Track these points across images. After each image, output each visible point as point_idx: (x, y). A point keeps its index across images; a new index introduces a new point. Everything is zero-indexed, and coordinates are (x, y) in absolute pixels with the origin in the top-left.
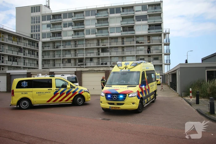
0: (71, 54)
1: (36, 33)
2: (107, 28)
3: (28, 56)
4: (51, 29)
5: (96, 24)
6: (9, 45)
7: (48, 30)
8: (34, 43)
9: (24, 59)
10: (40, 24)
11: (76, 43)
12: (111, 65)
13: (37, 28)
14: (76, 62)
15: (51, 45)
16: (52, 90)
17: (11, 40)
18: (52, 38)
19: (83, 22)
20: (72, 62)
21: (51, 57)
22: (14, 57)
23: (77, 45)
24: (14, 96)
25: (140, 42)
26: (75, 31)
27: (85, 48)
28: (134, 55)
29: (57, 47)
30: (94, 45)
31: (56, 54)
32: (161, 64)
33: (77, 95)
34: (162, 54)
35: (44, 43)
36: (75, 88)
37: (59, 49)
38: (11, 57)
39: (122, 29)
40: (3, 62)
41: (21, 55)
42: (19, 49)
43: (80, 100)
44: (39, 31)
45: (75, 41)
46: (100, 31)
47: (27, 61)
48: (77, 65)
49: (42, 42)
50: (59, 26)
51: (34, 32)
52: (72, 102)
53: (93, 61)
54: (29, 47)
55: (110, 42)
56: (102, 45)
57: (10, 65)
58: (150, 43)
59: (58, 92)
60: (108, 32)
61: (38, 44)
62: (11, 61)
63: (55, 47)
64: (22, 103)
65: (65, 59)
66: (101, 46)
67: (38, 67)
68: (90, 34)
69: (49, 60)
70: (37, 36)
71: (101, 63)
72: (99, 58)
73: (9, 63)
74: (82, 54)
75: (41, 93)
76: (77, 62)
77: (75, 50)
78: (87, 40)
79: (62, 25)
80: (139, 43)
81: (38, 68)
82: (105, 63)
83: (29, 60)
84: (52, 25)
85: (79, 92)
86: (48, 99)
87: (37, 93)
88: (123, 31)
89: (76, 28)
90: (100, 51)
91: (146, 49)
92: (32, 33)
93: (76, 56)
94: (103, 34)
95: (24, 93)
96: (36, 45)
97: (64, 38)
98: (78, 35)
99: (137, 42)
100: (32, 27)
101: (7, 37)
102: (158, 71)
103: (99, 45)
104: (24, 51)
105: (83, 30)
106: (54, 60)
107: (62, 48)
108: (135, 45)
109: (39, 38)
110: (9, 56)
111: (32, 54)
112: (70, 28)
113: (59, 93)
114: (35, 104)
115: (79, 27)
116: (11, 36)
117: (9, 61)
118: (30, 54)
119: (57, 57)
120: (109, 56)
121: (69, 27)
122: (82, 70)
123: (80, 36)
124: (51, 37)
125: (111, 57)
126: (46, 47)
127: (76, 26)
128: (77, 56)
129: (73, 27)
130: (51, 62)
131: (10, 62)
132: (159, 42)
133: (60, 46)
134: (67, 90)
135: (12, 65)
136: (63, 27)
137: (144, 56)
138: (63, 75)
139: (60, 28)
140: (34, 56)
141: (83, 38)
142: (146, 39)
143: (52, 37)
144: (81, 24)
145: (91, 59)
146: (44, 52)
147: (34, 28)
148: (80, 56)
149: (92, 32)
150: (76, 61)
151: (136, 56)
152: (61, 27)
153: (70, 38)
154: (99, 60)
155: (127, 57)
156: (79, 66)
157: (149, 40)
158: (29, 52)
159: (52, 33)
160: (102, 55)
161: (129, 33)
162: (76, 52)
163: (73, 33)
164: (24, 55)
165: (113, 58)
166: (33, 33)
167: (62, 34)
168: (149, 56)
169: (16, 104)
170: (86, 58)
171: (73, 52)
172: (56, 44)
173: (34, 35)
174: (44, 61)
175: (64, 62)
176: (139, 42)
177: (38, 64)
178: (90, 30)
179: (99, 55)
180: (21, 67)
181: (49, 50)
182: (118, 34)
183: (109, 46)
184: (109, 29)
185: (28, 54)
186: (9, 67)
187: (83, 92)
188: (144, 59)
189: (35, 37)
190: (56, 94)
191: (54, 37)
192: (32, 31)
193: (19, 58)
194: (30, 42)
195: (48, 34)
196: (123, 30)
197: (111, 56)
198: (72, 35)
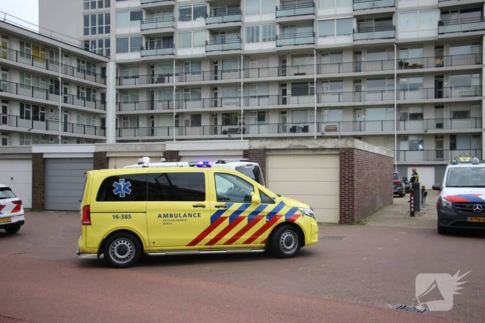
0: (200, 99)
1: (98, 36)
2: (310, 23)
3: (78, 105)
4: (145, 27)
5: (277, 9)
6: (24, 72)
7: (134, 29)
8: (93, 66)
9: (64, 113)
10: (112, 10)
11: (216, 68)
12: (320, 134)
13: (101, 23)
14: (216, 124)
15: (143, 72)
16: (204, 207)
17: (29, 55)
18: (145, 52)
19: (239, 6)
20: (206, 122)
21: (142, 109)
22: (36, 107)
23: (219, 73)
24: (90, 224)
25: (410, 64)
26: (213, 32)
27: (244, 83)
28: (390, 102)
29: (161, 80)
30: (270, 73)
31: (156, 98)
32: (478, 130)
33: (282, 224)
34: (481, 101)
35: (121, 66)
36: (274, 203)
37: (166, 84)
38: (28, 106)
39: (355, 26)
40: (5, 121)
41: (56, 101)
42: (52, 83)
43: (288, 242)
44: (108, 30)
45: (214, 61)
46: (287, 31)
47: (73, 119)
48: (219, 131)
49: (117, 64)
50: (167, 15)
51: (94, 32)
52: (264, 245)
53: (266, 122)
54: (79, 77)
55: (318, 65)
56: (295, 75)
57: (25, 130)
58: (442, 66)
59: (223, 215)
60: (314, 35)
61: (104, 70)
62: (28, 118)
63: (156, 78)
64: (115, 248)
65: (182, 114)
66: (290, 76)
67: (103, 138)
68: (258, 41)
69: (136, 118)
70: (101, 45)
71: (289, 126)
72: (283, 112)
73: (25, 126)
74: (235, 101)
75: (171, 216)
76: (220, 122)
77: (214, 88)
78: (249, 57)
79: (177, 14)
80: (407, 66)
81: (104, 141)
82: (302, 126)
83: (78, 117)
84: (147, 14)
85: (286, 215)
86: (194, 237)
87: (160, 216)
88: (359, 30)
89: (216, 22)
90: (289, 92)
91: (431, 84)
92: (87, 37)
93: (216, 106)
94: (298, 41)
95: (120, 215)
96: (98, 71)
97: (182, 53)
98: (223, 42)
99: (401, 65)
100: (86, 18)
101: (16, 47)
102: (467, 152)
103: (284, 73)
104: (66, 89)
105: (237, 30)
106: (151, 117)
107: (174, 82)
108: (396, 72)
109: (108, 52)
110: (23, 104)
111: (89, 99)
112: (200, 23)
113: (225, 218)
114: (152, 251)
115: (227, 18)
116: (28, 45)
117: (22, 117)
118: (83, 98)
119: (159, 108)
120: (316, 105)
121: (195, 18)
122: (267, 147)
123: (230, 46)
124: (142, 49)
125: (319, 109)
126: (127, 78)
127: (215, 16)
128: (219, 104)
129: (209, 20)
130: (143, 124)
131: (24, 121)
132: (474, 61)
133: (169, 75)
134: (251, 209)
135: (33, 131)
136: (177, 19)
137: (422, 105)
138: (223, 162)
139: (170, 24)
140: (92, 104)
141: (239, 52)
142: (431, 53)
143: (147, 49)
144: (231, 9)
145: (262, 115)
146: (121, 92)
147: (94, 23)
148: (228, 106)
149: (264, 33)
150: (216, 120)
151: (399, 106)
152: (173, 20)
153: (199, 52)
154: (284, 119)
155: (368, 110)
156: (226, 136)
157: (439, 56)
158: (78, 92)
159: (147, 37)
160: (294, 102)
161: (377, 37)
162: (216, 94)
163: (207, 36)
164: (65, 101)
165: (326, 112)
166: (90, 37)
167: (176, 40)
168: (439, 106)
169: (97, 250)
170: (245, 111)
171: (206, 95)
172: (158, 71)
173: (94, 42)
174: (121, 118)
175: (182, 123)
176: (407, 64)
177: (103, 127)
178: (258, 28)
179: (284, 102)
180: (56, 136)
181: (138, 86)
182: (345, 41)
183: (315, 76)
184: (316, 25)
185: (75, 98)
186: (22, 135)
187: (298, 216)
188: (421, 115)
189: (97, 49)
190: (216, 219)
191: (152, 47)
192: (86, 33)
193: (52, 111)
194: (83, 62)
195: (135, 40)
196: (358, 28)
197: (320, 105)
198: (206, 43)
